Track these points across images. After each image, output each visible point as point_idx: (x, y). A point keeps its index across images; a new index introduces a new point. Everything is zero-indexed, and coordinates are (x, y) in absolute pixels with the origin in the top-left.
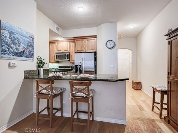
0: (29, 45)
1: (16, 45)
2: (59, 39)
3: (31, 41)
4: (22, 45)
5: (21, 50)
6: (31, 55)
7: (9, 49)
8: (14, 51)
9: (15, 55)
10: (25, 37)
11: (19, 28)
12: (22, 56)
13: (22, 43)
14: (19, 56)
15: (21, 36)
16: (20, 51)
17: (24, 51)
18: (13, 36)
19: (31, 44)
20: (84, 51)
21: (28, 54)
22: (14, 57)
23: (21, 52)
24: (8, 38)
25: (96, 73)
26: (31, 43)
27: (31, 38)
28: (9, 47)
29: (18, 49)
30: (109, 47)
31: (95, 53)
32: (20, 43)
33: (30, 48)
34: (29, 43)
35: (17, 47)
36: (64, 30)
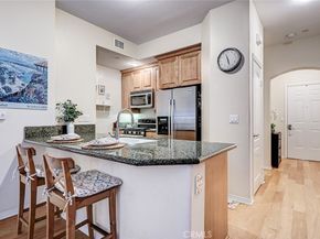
0: (36, 80)
1: (3, 82)
2: (133, 64)
3: (41, 73)
4: (19, 82)
5: (15, 89)
6: (39, 98)
10: (25, 66)
11: (11, 52)
12: (18, 101)
13: (19, 77)
14: (10, 101)
15: (17, 66)
16: (13, 92)
17: (23, 92)
19: (40, 78)
20: (177, 85)
21: (32, 97)
23: (16, 93)
25: (199, 138)
26: (39, 76)
27: (41, 66)
30: (226, 68)
31: (199, 87)
32: (14, 79)
33: (38, 86)
34: (35, 76)
35: (7, 85)
36: (138, 44)
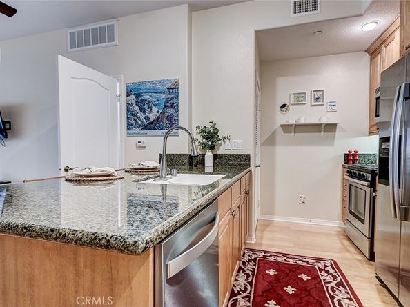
0: (169, 104)
1: (144, 112)
3: (172, 96)
4: (155, 109)
5: (152, 117)
6: (171, 123)
7: (135, 121)
8: (142, 122)
9: (143, 129)
10: (159, 93)
11: (149, 82)
12: (154, 129)
13: (155, 105)
14: (149, 129)
15: (153, 94)
16: (151, 120)
17: (158, 119)
18: (140, 99)
19: (172, 101)
21: (165, 122)
22: (143, 132)
23: (153, 121)
24: (134, 105)
26: (171, 99)
27: (172, 88)
28: (136, 118)
29: (147, 118)
32: (151, 107)
33: (170, 110)
34: (168, 100)
35: (147, 114)
